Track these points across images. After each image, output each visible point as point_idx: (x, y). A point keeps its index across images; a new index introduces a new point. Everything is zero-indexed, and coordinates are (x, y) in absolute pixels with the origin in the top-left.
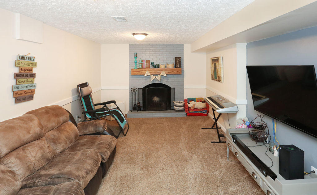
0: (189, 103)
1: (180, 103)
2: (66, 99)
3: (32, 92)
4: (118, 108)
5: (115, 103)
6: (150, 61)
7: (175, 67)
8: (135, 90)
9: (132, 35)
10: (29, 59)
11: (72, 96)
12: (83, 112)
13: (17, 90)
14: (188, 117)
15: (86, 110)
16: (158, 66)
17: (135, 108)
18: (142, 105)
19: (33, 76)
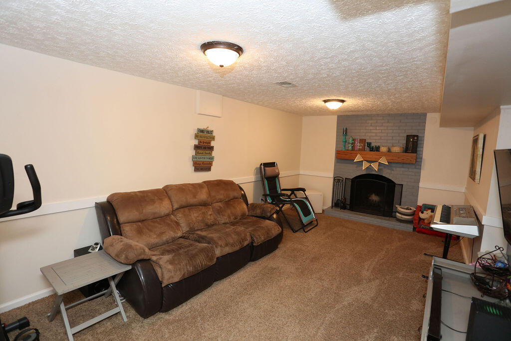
0: (422, 213)
1: (407, 209)
2: (247, 177)
3: (210, 164)
4: (307, 198)
5: (304, 192)
6: (365, 140)
7: (406, 150)
8: (339, 180)
9: (324, 103)
10: (208, 132)
11: (256, 175)
12: (263, 194)
13: (196, 160)
14: (417, 233)
15: (268, 192)
16: (377, 149)
17: (338, 204)
18: (348, 202)
19: (212, 148)
